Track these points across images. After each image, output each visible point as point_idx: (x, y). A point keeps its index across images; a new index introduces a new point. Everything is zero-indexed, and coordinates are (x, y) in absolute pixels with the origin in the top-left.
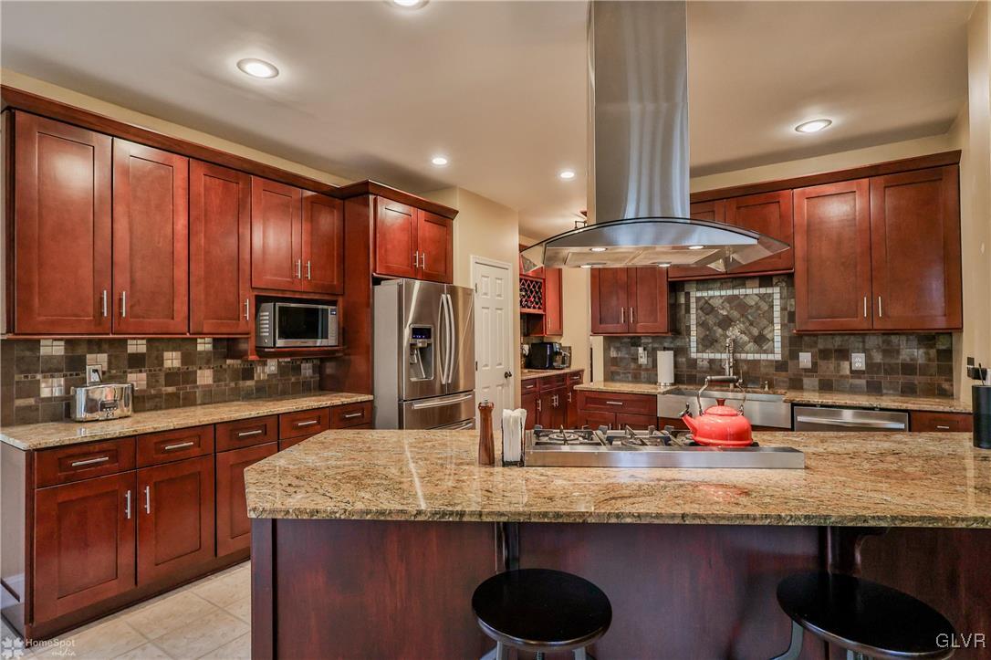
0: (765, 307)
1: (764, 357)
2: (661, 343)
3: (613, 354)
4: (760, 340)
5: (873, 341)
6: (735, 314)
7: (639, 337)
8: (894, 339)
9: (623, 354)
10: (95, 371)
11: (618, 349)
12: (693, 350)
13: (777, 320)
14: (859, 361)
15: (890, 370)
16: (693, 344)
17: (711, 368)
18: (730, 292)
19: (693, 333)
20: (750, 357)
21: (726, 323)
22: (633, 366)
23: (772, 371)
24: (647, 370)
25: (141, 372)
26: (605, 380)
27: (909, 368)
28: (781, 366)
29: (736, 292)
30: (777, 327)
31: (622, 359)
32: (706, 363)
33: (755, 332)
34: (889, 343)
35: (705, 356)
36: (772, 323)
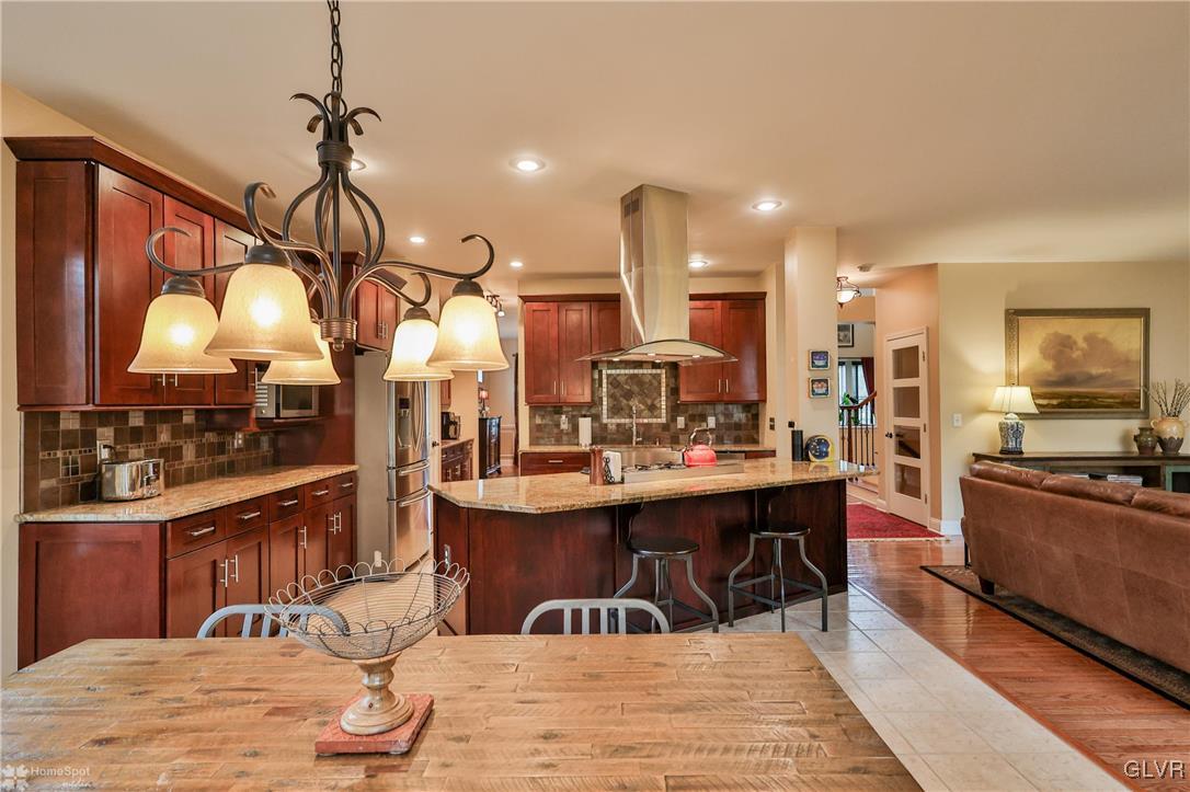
0: (656, 384)
1: (655, 420)
2: (579, 411)
3: (538, 421)
4: (653, 408)
5: (720, 408)
6: (636, 388)
7: (561, 407)
8: (730, 407)
9: (547, 421)
10: (105, 447)
11: (543, 417)
12: (605, 416)
13: (663, 394)
14: (711, 422)
15: (729, 427)
16: (605, 411)
17: (618, 431)
18: (632, 371)
19: (605, 403)
20: (646, 421)
21: (629, 395)
22: (556, 431)
23: (660, 430)
24: (567, 434)
25: (139, 447)
26: (530, 444)
27: (738, 426)
28: (665, 427)
29: (636, 371)
30: (664, 398)
31: (546, 425)
32: (614, 426)
33: (649, 402)
34: (726, 409)
35: (614, 421)
36: (660, 395)
